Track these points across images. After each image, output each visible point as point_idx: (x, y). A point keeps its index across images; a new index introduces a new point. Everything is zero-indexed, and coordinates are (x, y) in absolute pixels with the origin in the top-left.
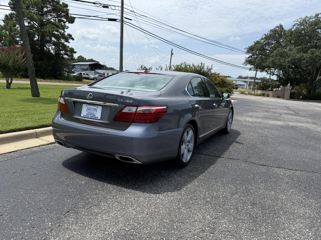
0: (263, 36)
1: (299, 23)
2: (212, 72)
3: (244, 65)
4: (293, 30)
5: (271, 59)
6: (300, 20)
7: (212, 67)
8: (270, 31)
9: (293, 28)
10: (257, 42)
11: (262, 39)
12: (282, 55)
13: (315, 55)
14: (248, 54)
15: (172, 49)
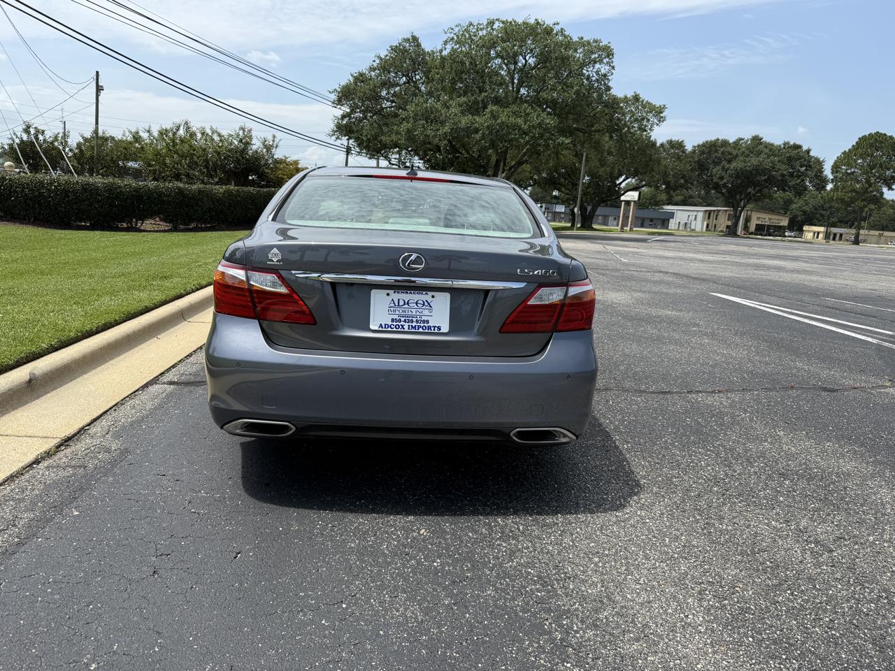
0: (374, 61)
1: (456, 38)
2: (275, 157)
3: (334, 138)
4: (445, 53)
5: (405, 126)
6: (456, 30)
7: (277, 140)
8: (392, 49)
9: (445, 49)
10: (361, 75)
11: (372, 69)
12: (430, 117)
13: (499, 121)
14: (338, 107)
15: (97, 72)
